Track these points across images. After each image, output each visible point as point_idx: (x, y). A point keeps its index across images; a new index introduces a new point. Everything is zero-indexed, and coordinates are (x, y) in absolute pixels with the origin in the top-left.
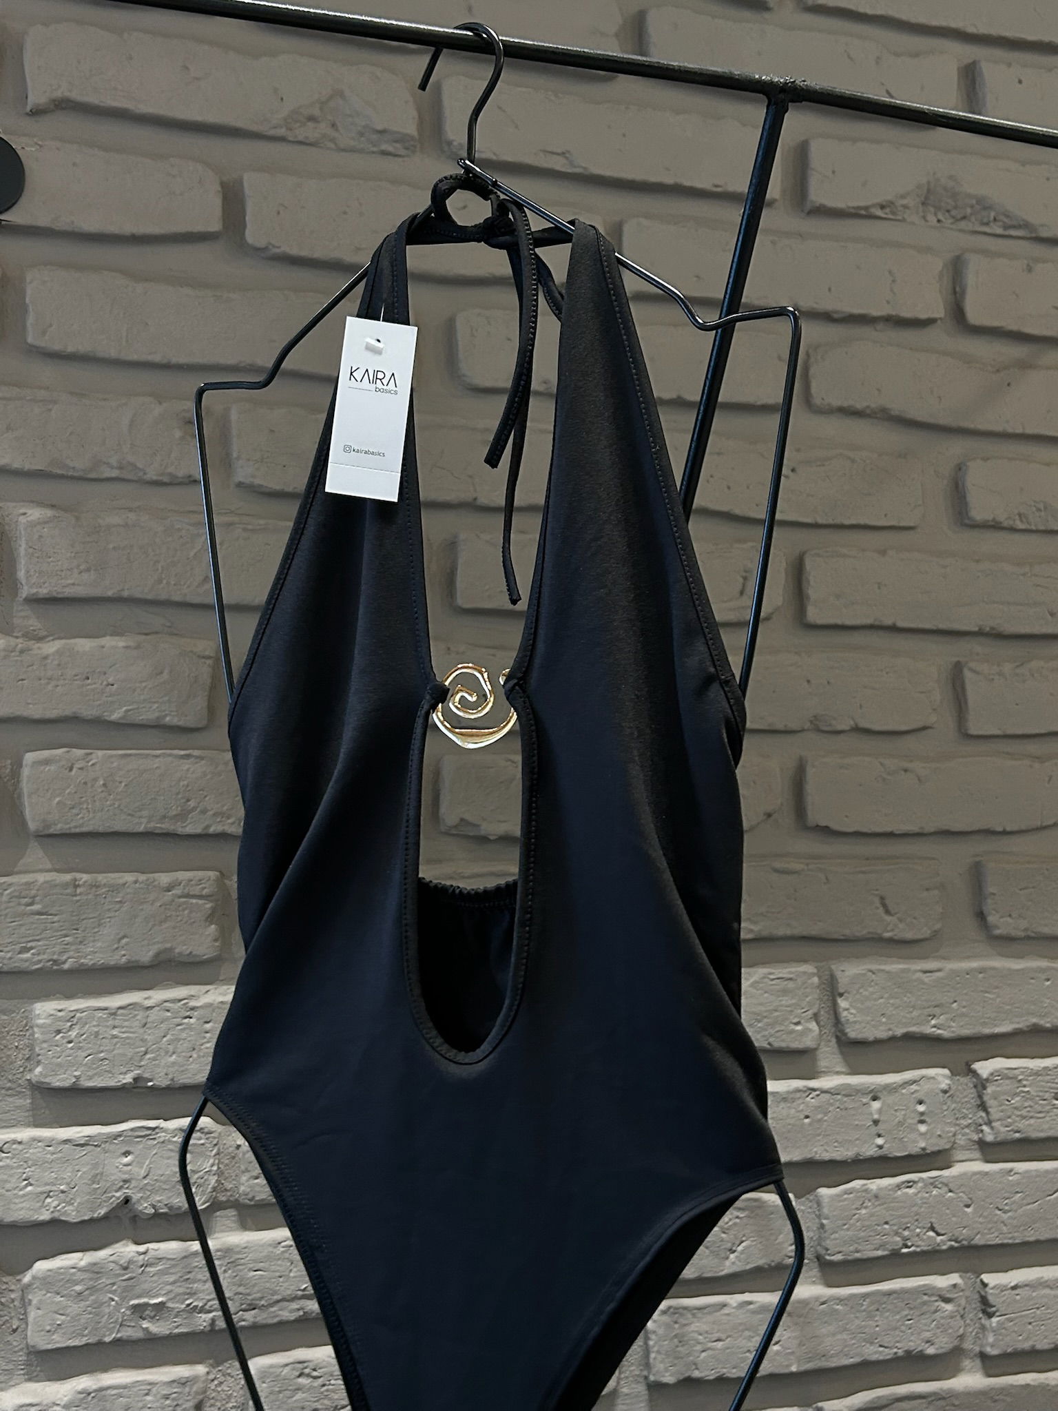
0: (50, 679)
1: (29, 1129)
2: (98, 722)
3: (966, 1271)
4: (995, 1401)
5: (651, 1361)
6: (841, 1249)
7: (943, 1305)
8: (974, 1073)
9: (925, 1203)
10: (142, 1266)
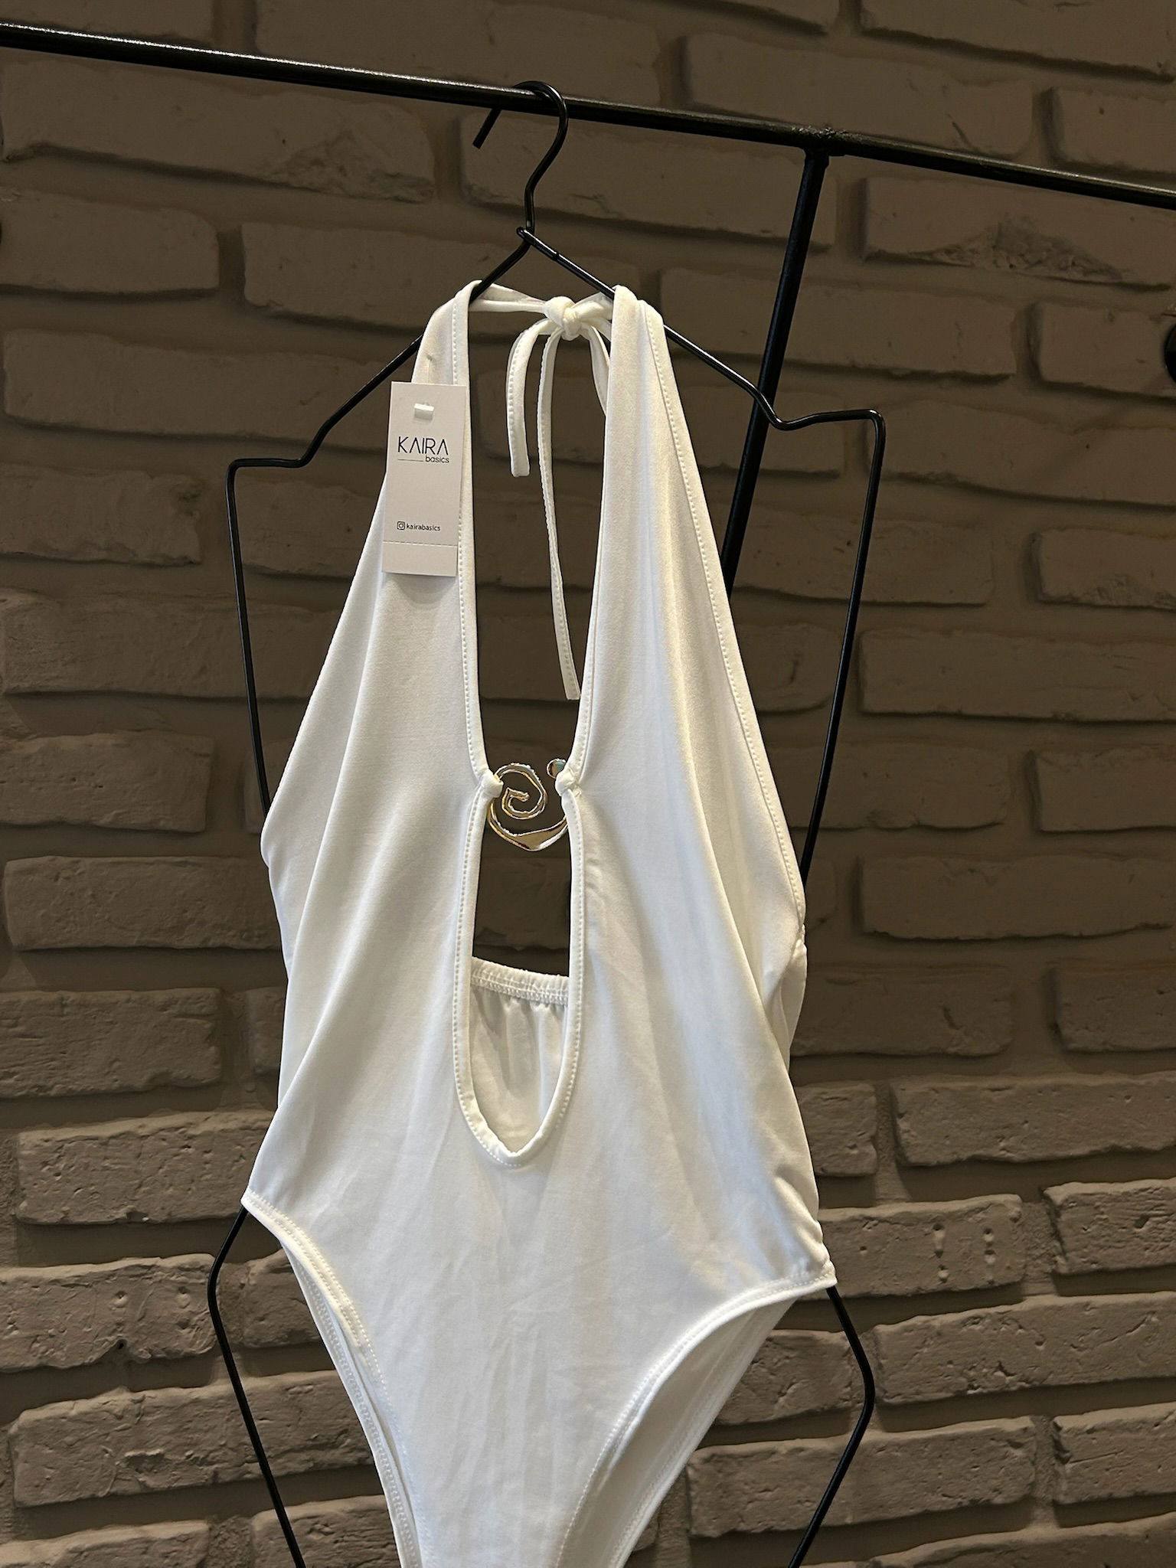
0: (33, 781)
1: (14, 1269)
2: (87, 828)
3: (1036, 1414)
4: (1069, 1554)
5: (693, 1513)
6: (900, 1391)
7: (1012, 1450)
8: (1048, 1199)
9: (993, 1341)
10: (137, 1415)
